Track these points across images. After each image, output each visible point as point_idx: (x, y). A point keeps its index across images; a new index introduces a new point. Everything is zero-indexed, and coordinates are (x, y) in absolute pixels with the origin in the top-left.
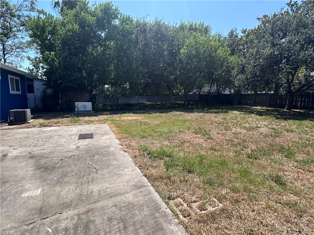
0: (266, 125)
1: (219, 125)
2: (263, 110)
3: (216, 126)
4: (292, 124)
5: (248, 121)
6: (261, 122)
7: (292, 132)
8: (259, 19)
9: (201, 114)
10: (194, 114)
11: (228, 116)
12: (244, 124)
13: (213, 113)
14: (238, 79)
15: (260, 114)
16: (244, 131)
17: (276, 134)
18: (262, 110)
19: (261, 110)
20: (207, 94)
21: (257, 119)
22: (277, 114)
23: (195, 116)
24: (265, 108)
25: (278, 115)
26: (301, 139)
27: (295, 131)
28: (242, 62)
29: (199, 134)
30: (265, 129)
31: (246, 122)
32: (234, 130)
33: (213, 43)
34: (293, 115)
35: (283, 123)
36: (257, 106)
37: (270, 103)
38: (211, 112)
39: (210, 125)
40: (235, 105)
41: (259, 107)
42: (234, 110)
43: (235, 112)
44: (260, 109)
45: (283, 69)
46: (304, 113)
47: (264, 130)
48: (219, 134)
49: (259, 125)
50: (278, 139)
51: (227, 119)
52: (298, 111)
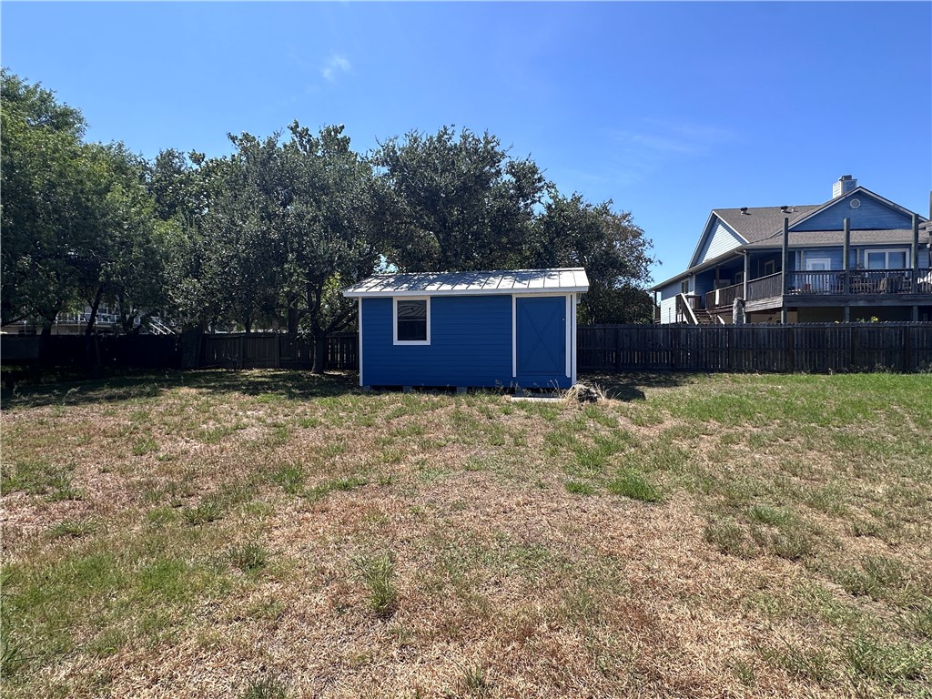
0: (259, 419)
1: (115, 442)
2: (265, 377)
3: (102, 446)
4: (317, 408)
5: (215, 414)
6: (249, 413)
7: (314, 426)
8: (233, 139)
9: (47, 410)
10: (11, 415)
11: (158, 405)
12: (204, 423)
13: (100, 403)
14: (183, 291)
15: (254, 388)
16: (197, 446)
17: (281, 435)
18: (262, 377)
19: (260, 379)
20: (81, 336)
21: (242, 407)
22: (293, 387)
23: (14, 419)
24: (270, 372)
25: (297, 388)
26: (327, 439)
27: (321, 423)
28: (195, 245)
29: (13, 489)
30: (256, 430)
31: (210, 418)
32: (165, 448)
33: (84, 164)
34: (325, 384)
35: (302, 407)
36: (252, 369)
37: (282, 358)
38: (91, 400)
39: (79, 445)
40: (189, 369)
41: (256, 371)
42: (180, 385)
43: (184, 390)
44: (258, 377)
45: (291, 275)
46: (346, 379)
47: (252, 434)
48: (108, 471)
49: (245, 420)
50: (280, 450)
51: (153, 415)
52: (337, 373)
